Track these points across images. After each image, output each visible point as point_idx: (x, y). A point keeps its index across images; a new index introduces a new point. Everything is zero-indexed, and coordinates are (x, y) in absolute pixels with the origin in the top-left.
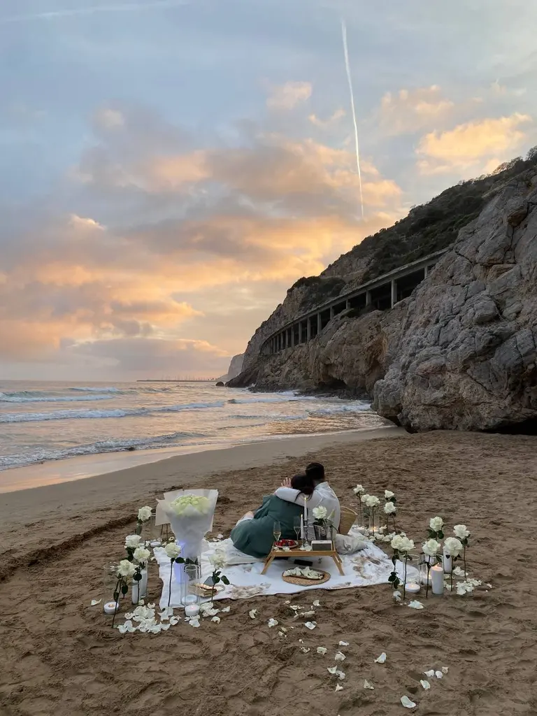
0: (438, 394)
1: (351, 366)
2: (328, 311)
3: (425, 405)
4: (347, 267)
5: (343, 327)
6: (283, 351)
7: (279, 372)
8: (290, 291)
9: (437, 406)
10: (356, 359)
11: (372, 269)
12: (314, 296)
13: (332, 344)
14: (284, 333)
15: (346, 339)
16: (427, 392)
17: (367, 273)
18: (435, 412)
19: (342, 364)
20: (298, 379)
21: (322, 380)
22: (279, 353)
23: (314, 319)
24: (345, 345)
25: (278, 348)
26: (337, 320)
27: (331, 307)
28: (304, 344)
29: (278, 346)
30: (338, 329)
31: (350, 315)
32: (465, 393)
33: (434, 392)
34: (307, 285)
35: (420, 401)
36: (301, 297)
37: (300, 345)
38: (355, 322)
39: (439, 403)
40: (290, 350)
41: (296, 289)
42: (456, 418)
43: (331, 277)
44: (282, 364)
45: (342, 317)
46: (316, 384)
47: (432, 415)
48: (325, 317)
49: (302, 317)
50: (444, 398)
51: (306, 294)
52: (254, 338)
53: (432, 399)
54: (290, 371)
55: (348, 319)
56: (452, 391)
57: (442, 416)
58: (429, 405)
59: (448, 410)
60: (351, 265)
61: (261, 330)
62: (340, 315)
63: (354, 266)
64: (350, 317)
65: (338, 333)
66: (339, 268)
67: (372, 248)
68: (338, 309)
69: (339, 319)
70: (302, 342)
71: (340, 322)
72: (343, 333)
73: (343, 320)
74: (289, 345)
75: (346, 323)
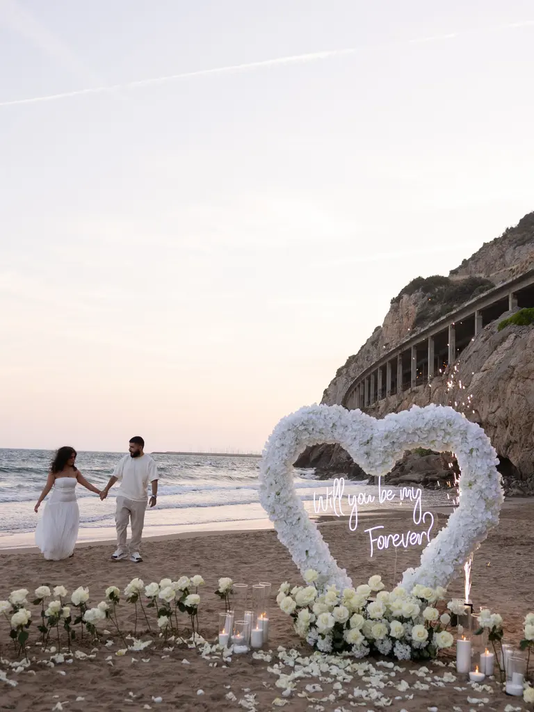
2: (470, 321)
4: (496, 261)
5: (506, 345)
8: (396, 301)
12: (438, 308)
13: (482, 382)
14: (384, 369)
15: (513, 368)
22: (373, 405)
23: (440, 339)
24: (513, 381)
25: (372, 397)
26: (493, 333)
27: (473, 312)
28: (421, 387)
29: (372, 392)
30: (495, 348)
31: (520, 321)
34: (426, 290)
36: (414, 310)
37: (415, 388)
41: (405, 296)
43: (467, 277)
45: (504, 325)
48: (465, 332)
49: (417, 337)
51: (423, 305)
52: (334, 383)
55: (518, 328)
60: (502, 256)
61: (345, 370)
62: (498, 322)
63: (508, 258)
64: (520, 324)
65: (495, 358)
66: (481, 264)
68: (490, 314)
69: (496, 330)
70: (418, 383)
71: (497, 336)
72: (508, 358)
73: (506, 330)
74: (393, 392)
75: (512, 336)
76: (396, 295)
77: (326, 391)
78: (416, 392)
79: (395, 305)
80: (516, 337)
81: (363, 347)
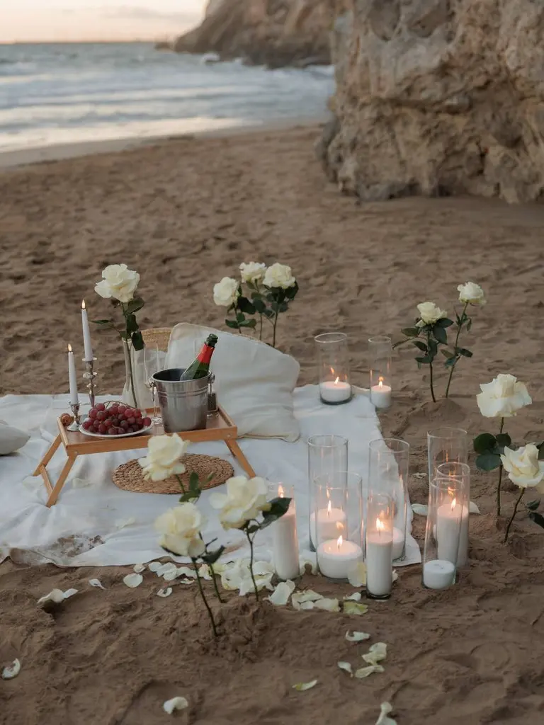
0: (426, 55)
3: (380, 102)
9: (422, 108)
16: (388, 50)
18: (413, 132)
32: (513, 47)
33: (411, 44)
35: (365, 86)
39: (424, 95)
42: (496, 153)
47: (407, 143)
50: (444, 70)
53: (401, 74)
56: (475, 39)
57: (440, 146)
58: (396, 102)
59: (460, 122)
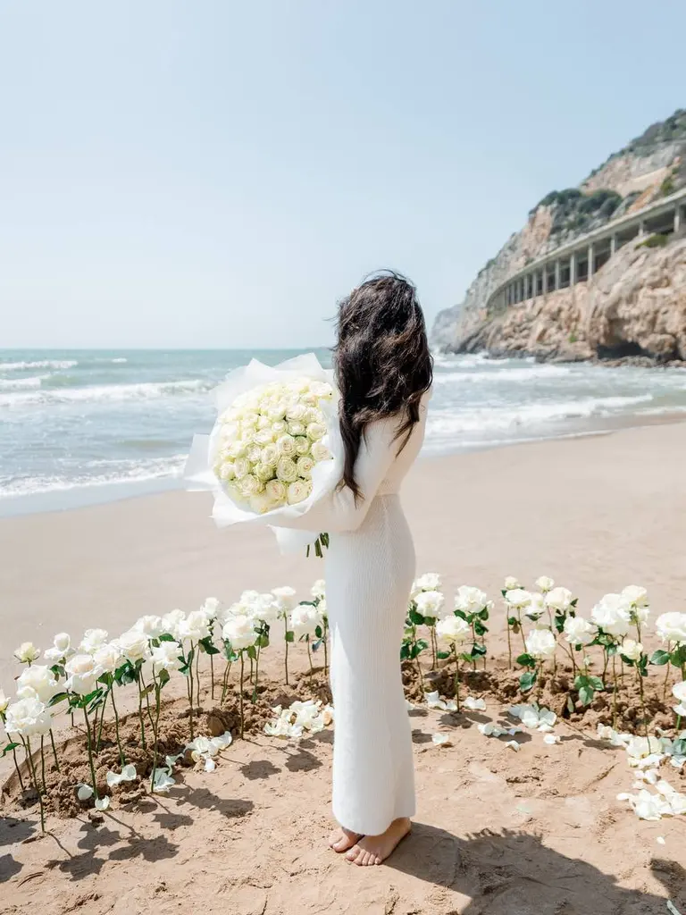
1: (653, 322)
2: (607, 241)
4: (622, 172)
5: (640, 262)
6: (529, 302)
7: (525, 332)
8: (534, 211)
10: (663, 310)
11: (675, 171)
12: (571, 218)
13: (621, 289)
14: (530, 277)
15: (644, 280)
17: (668, 180)
19: (637, 318)
20: (560, 341)
21: (602, 341)
22: (521, 304)
23: (582, 253)
24: (644, 289)
25: (519, 297)
27: (613, 232)
28: (565, 290)
29: (519, 293)
30: (631, 265)
31: (651, 244)
34: (560, 202)
36: (550, 221)
37: (559, 291)
38: (661, 254)
40: (540, 301)
41: (542, 209)
43: (597, 188)
44: (530, 320)
45: (638, 247)
46: (592, 349)
49: (561, 252)
51: (558, 216)
52: (474, 284)
54: (544, 331)
55: (648, 250)
60: (628, 168)
61: (485, 272)
63: (633, 169)
64: (649, 247)
65: (633, 270)
67: (665, 140)
68: (626, 236)
69: (631, 250)
70: (562, 287)
71: (633, 255)
72: (641, 272)
73: (640, 251)
74: (540, 292)
75: (643, 257)
76: (533, 206)
77: (468, 292)
78: (561, 295)
79: (532, 215)
80: (647, 257)
81: (500, 252)
